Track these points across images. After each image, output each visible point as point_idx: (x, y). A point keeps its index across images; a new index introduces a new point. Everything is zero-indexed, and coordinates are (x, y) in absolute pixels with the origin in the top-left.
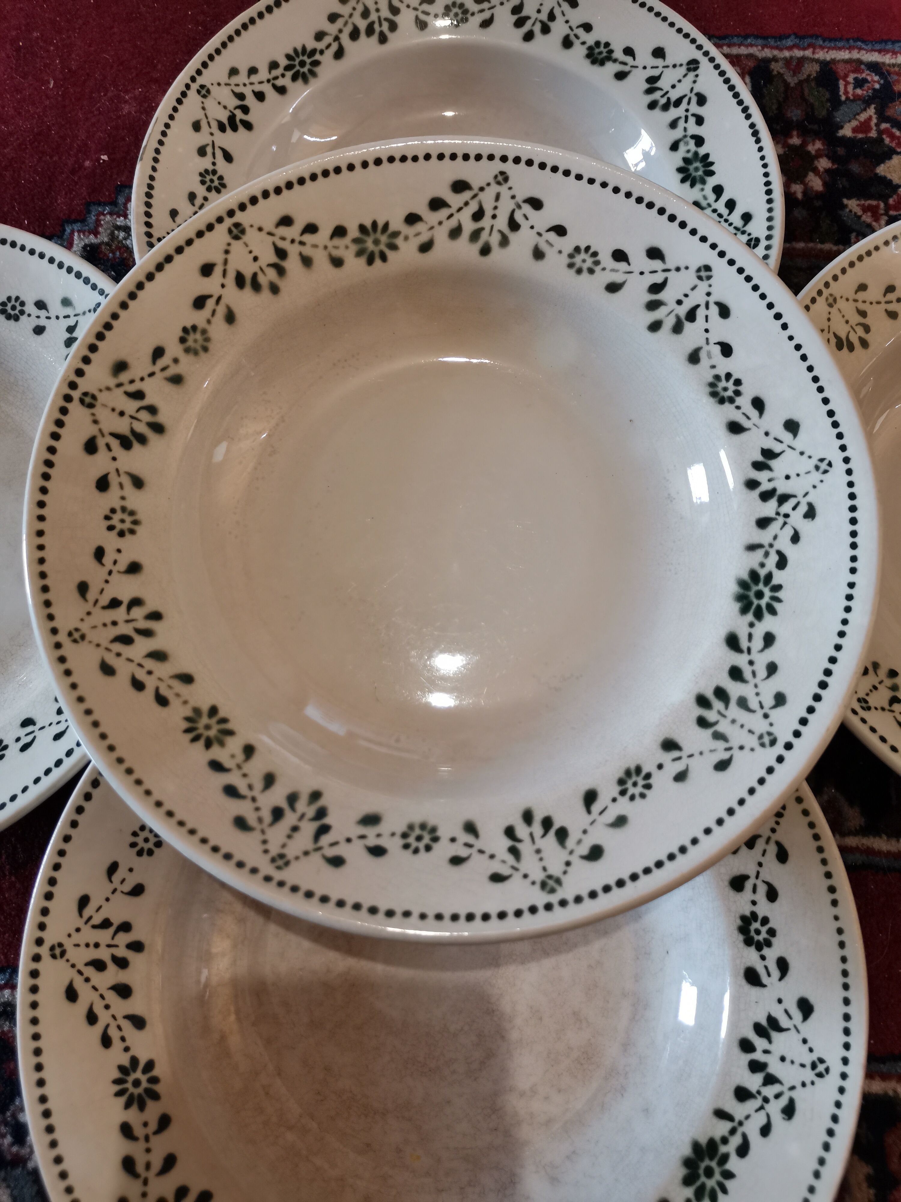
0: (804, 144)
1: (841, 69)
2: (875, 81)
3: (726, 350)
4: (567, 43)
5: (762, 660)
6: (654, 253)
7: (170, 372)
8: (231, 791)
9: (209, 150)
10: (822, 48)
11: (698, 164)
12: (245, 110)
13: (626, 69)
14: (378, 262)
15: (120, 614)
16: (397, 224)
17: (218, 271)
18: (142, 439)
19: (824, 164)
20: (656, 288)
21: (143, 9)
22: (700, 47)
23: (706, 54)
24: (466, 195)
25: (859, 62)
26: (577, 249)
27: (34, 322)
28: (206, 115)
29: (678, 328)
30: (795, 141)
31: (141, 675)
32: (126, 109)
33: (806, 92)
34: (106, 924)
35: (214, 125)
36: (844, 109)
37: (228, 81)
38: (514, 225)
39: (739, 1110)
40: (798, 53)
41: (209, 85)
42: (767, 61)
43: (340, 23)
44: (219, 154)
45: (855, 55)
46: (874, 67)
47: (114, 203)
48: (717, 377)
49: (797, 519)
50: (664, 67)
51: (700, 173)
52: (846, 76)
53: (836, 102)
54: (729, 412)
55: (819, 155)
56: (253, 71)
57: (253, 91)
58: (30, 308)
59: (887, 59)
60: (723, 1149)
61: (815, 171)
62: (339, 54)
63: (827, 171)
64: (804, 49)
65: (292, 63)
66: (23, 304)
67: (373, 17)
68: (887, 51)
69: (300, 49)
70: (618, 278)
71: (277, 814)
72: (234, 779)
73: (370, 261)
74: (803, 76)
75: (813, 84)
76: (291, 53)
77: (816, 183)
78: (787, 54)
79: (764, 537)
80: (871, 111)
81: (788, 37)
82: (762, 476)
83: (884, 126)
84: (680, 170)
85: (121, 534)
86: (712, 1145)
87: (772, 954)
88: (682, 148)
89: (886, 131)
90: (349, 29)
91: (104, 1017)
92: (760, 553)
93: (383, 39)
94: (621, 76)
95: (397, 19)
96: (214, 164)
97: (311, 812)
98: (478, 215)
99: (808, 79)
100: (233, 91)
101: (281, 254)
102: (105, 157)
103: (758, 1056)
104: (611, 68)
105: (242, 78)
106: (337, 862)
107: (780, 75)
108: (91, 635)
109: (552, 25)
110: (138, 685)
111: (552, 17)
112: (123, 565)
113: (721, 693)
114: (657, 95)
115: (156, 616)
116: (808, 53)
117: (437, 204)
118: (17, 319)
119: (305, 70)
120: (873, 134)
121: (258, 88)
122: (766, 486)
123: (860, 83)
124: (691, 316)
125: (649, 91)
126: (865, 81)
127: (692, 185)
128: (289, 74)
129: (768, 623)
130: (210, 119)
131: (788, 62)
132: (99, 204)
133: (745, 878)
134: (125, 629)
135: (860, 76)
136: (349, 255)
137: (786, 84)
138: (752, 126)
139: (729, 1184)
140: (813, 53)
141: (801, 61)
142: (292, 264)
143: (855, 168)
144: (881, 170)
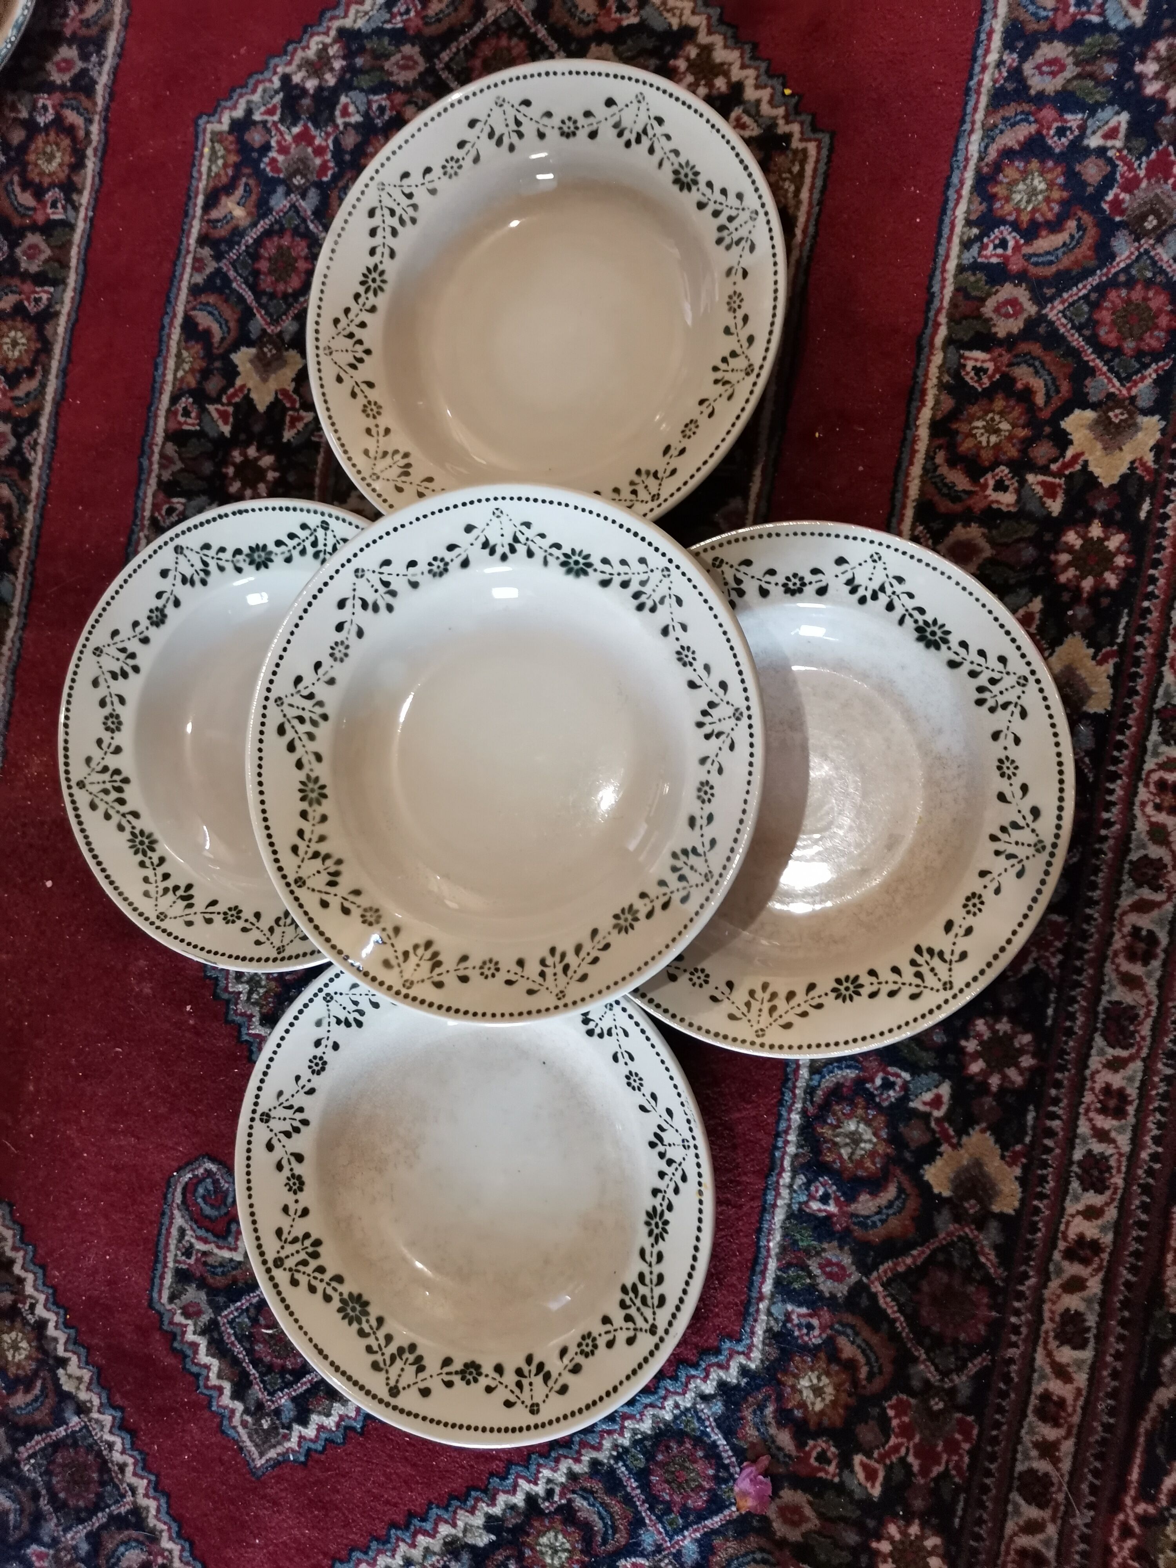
0: (234, 464)
1: (173, 426)
2: (185, 401)
3: (412, 564)
4: (145, 641)
5: (618, 568)
6: (341, 604)
7: (392, 934)
8: (665, 906)
9: (208, 916)
10: (153, 438)
11: (256, 555)
12: (176, 888)
13: (172, 599)
14: (326, 791)
15: (549, 971)
16: (301, 775)
17: (325, 897)
18: (435, 954)
19: (252, 452)
20: (365, 605)
21: (60, 975)
22: (166, 543)
23: (172, 539)
24: (287, 726)
25: (168, 411)
26: (332, 655)
27: (330, 1050)
29: (393, 594)
30: (231, 471)
31: (589, 959)
32: (147, 991)
34: (748, 1005)
35: (188, 911)
36: (207, 429)
38: (311, 696)
39: (899, 611)
40: (156, 457)
42: (160, 483)
43: (111, 812)
44: (211, 909)
45: (162, 413)
46: (174, 400)
47: (228, 1002)
48: (430, 571)
49: (530, 533)
51: (263, 554)
52: (179, 423)
53: (201, 434)
54: (454, 567)
55: (244, 454)
58: (318, 1052)
59: (168, 389)
60: (921, 623)
61: (257, 459)
62: (136, 815)
63: (258, 450)
64: (153, 452)
66: (315, 1057)
67: (108, 786)
68: (162, 388)
70: (354, 630)
71: (682, 878)
72: (658, 904)
73: (325, 796)
74: (176, 456)
77: (267, 460)
78: (156, 467)
79: (539, 555)
80: (211, 408)
81: (141, 464)
82: (499, 551)
83: (224, 400)
84: (258, 568)
85: (498, 970)
86: (919, 629)
87: (808, 578)
88: (241, 565)
89: (230, 398)
90: (116, 805)
91: (805, 1007)
92: (549, 558)
93: (126, 781)
94: (177, 603)
97: (683, 858)
98: (301, 720)
99: (180, 454)
101: (316, 855)
102: (188, 1008)
103: (868, 594)
104: (170, 610)
105: (151, 888)
106: (713, 842)
107: (173, 474)
108: (561, 988)
109: (130, 651)
110: (595, 960)
112: (518, 969)
113: (636, 596)
114: (197, 578)
115: (553, 951)
116: (157, 450)
117: (291, 747)
118: (325, 1063)
120: (230, 409)
121: (160, 878)
122: (507, 550)
123: (186, 413)
124: (386, 584)
125: (192, 583)
126: (185, 409)
129: (595, 560)
131: (162, 466)
132: (227, 1013)
133: (761, 588)
134: (560, 968)
135: (181, 411)
136: (320, 810)
137: (182, 470)
138: (234, 513)
139: (940, 623)
141: (162, 455)
142: (323, 848)
143: (257, 428)
144: (261, 408)
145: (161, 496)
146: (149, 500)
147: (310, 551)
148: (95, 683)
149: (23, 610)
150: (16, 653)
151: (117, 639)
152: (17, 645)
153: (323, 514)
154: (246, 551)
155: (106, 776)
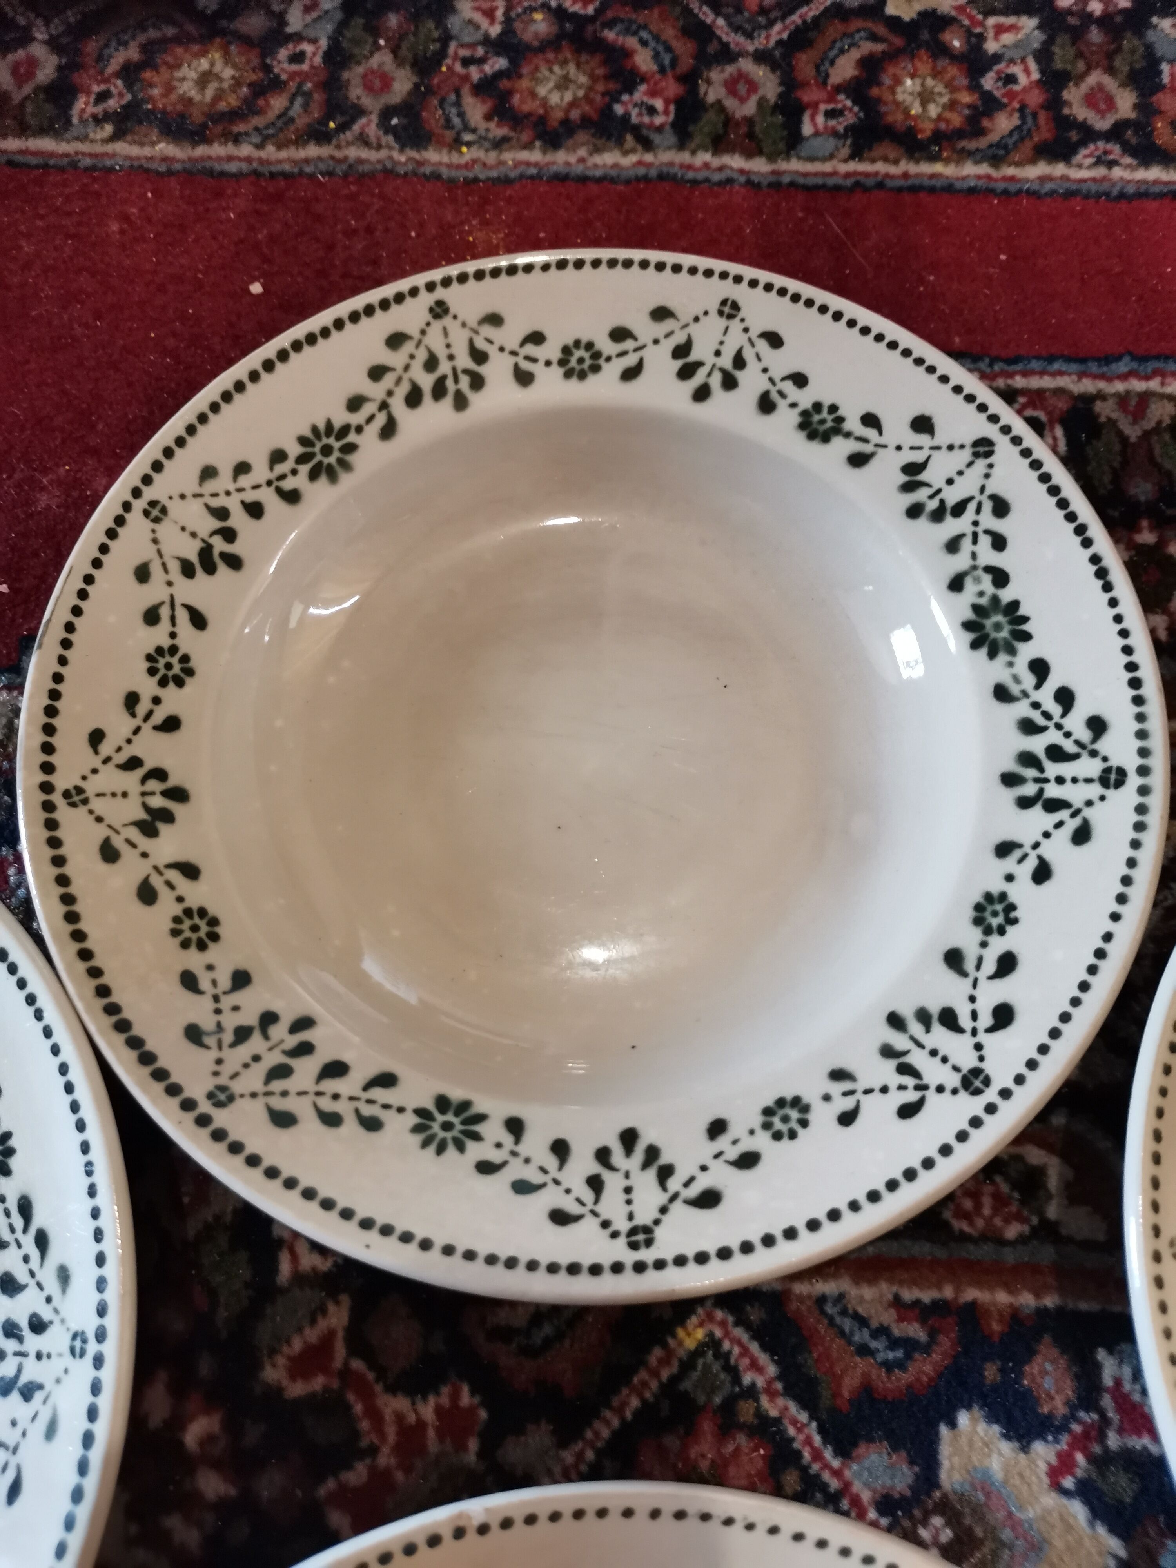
4: (766, 405)
9: (165, 612)
11: (999, 618)
12: (229, 535)
13: (867, 448)
28: (159, 552)
33: (1157, 451)
35: (174, 567)
37: (198, 490)
40: (1139, 386)
41: (164, 501)
42: (1088, 400)
43: (388, 380)
44: (183, 616)
50: (932, 448)
51: (1004, 634)
56: (242, 468)
57: (243, 502)
62: (389, 431)
64: (1147, 378)
65: (309, 450)
67: (445, 367)
69: (322, 426)
74: (1149, 424)
75: (1167, 437)
76: (308, 433)
78: (1119, 387)
81: (1118, 358)
84: (968, 626)
88: (970, 588)
90: (404, 389)
93: (461, 403)
94: (858, 460)
95: (483, 370)
96: (173, 635)
99: (1158, 429)
100: (207, 506)
104: (841, 447)
105: (224, 481)
107: (1112, 422)
109: (740, 375)
111: (739, 362)
114: (921, 495)
116: (1154, 385)
119: (332, 459)
121: (250, 496)
125: (908, 487)
127: (992, 655)
128: (304, 469)
130: (166, 558)
131: (1123, 400)
137: (1124, 439)
140: (1163, 384)
141: (1145, 398)
145: (1062, 405)
146: (1047, 382)
147: (1037, 744)
148: (661, 314)
149: (786, 179)
150: (701, 175)
151: (763, 346)
152: (716, 177)
153: (1143, 771)
154: (1007, 595)
155: (464, 361)
